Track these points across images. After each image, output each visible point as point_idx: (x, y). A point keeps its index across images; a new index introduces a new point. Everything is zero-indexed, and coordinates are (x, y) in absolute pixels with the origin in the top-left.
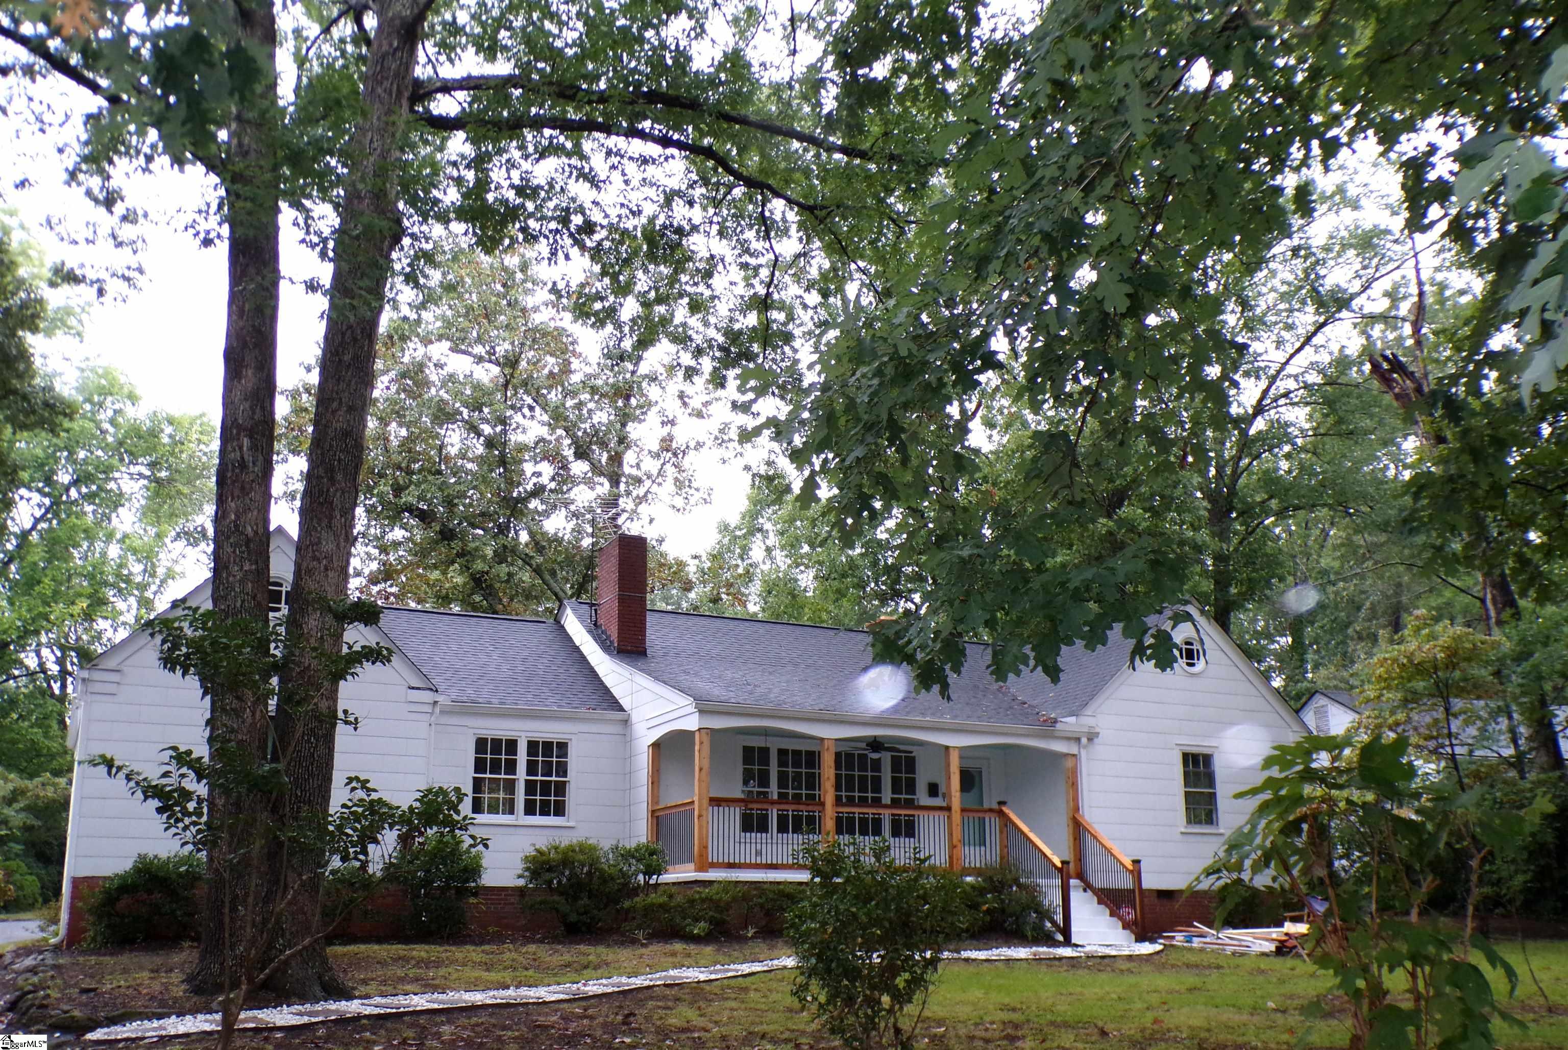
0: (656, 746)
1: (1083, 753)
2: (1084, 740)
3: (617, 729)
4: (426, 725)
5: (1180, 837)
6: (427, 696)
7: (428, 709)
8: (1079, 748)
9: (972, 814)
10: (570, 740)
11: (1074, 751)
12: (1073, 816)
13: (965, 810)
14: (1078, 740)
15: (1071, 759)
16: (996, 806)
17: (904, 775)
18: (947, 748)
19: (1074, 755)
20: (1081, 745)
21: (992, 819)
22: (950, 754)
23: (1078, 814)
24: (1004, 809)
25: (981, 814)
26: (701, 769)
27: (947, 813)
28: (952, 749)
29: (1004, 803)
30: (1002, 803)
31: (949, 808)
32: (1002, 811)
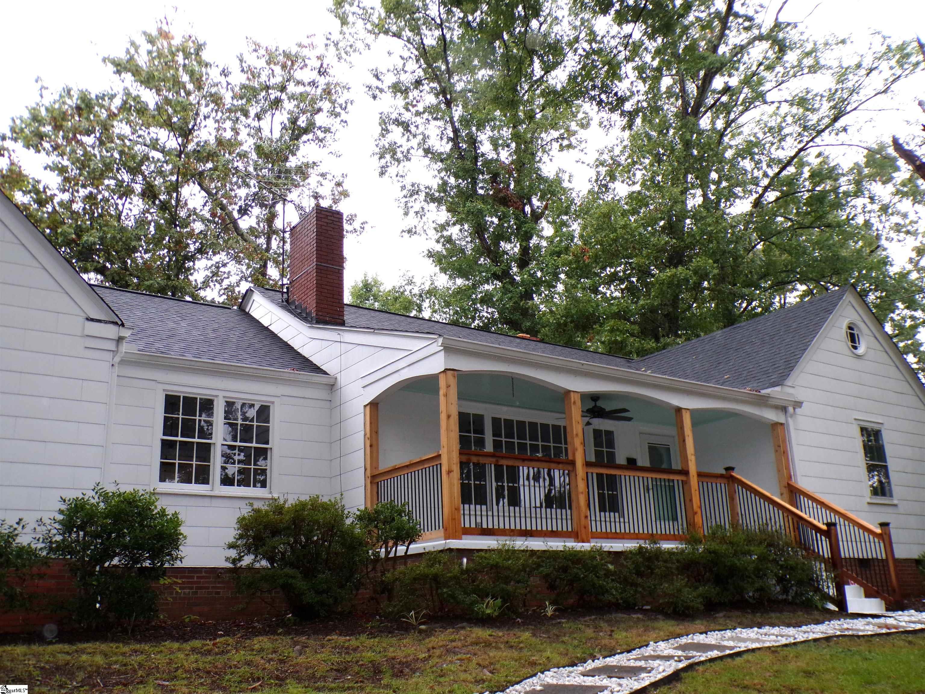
0: (374, 405)
1: (790, 421)
2: (791, 409)
3: (322, 394)
4: (108, 365)
5: (867, 508)
6: (112, 331)
7: (112, 346)
8: (786, 418)
9: (705, 479)
10: (273, 403)
11: (782, 420)
12: (788, 484)
13: (700, 475)
14: (784, 409)
15: (779, 429)
16: (724, 472)
17: (605, 450)
18: (679, 410)
19: (782, 424)
20: (788, 415)
21: (723, 485)
22: (682, 417)
23: (793, 482)
24: (734, 474)
25: (713, 480)
26: (449, 417)
27: (683, 478)
28: (684, 411)
29: (732, 469)
30: (729, 469)
31: (685, 472)
32: (732, 477)
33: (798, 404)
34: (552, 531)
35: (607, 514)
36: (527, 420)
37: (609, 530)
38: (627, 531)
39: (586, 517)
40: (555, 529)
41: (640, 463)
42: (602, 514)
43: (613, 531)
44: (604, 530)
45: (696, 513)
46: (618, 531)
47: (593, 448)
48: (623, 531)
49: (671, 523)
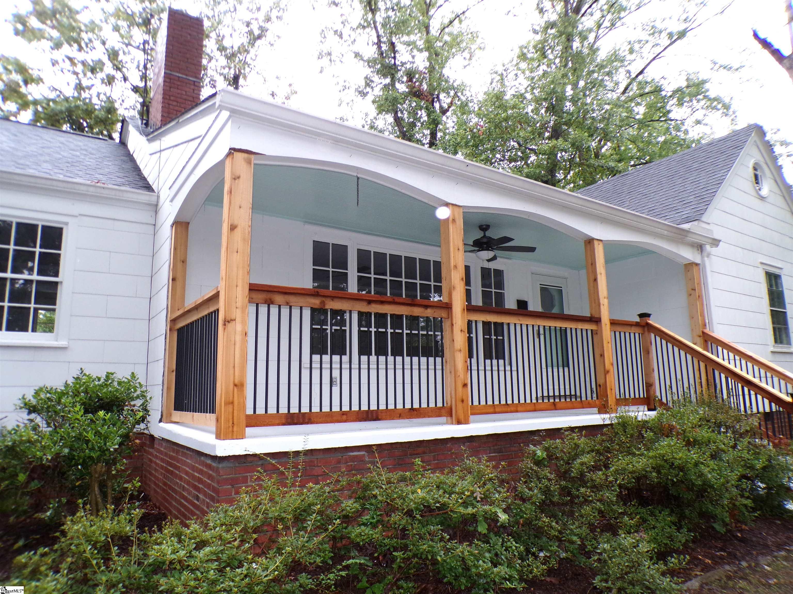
0: (182, 225)
1: (707, 261)
2: (707, 247)
8: (702, 257)
9: (618, 329)
10: (67, 224)
11: (698, 261)
12: (703, 333)
13: (613, 323)
14: (700, 248)
15: (695, 269)
16: (638, 319)
17: (493, 290)
18: (590, 242)
19: (697, 265)
20: (705, 254)
21: (637, 335)
22: (594, 249)
23: (707, 331)
24: (650, 322)
25: (627, 329)
26: (233, 228)
27: (594, 327)
28: (596, 243)
29: (648, 315)
30: (644, 316)
31: (595, 320)
32: (648, 324)
33: (716, 242)
34: (412, 409)
35: (495, 362)
36: (403, 254)
37: (497, 402)
38: (522, 401)
39: (465, 385)
40: (416, 406)
41: (531, 308)
42: (488, 362)
43: (503, 402)
44: (490, 402)
45: (608, 372)
46: (510, 402)
47: (480, 289)
48: (516, 401)
49: (561, 370)
